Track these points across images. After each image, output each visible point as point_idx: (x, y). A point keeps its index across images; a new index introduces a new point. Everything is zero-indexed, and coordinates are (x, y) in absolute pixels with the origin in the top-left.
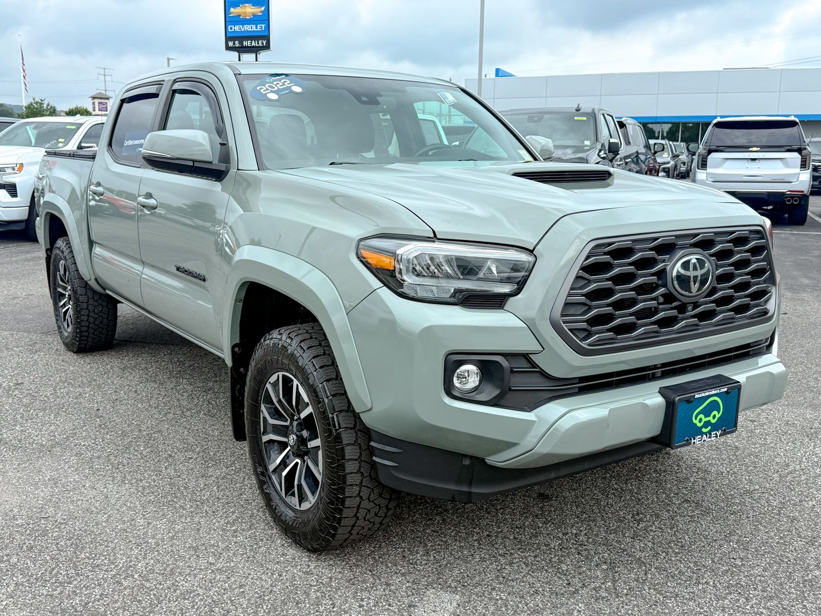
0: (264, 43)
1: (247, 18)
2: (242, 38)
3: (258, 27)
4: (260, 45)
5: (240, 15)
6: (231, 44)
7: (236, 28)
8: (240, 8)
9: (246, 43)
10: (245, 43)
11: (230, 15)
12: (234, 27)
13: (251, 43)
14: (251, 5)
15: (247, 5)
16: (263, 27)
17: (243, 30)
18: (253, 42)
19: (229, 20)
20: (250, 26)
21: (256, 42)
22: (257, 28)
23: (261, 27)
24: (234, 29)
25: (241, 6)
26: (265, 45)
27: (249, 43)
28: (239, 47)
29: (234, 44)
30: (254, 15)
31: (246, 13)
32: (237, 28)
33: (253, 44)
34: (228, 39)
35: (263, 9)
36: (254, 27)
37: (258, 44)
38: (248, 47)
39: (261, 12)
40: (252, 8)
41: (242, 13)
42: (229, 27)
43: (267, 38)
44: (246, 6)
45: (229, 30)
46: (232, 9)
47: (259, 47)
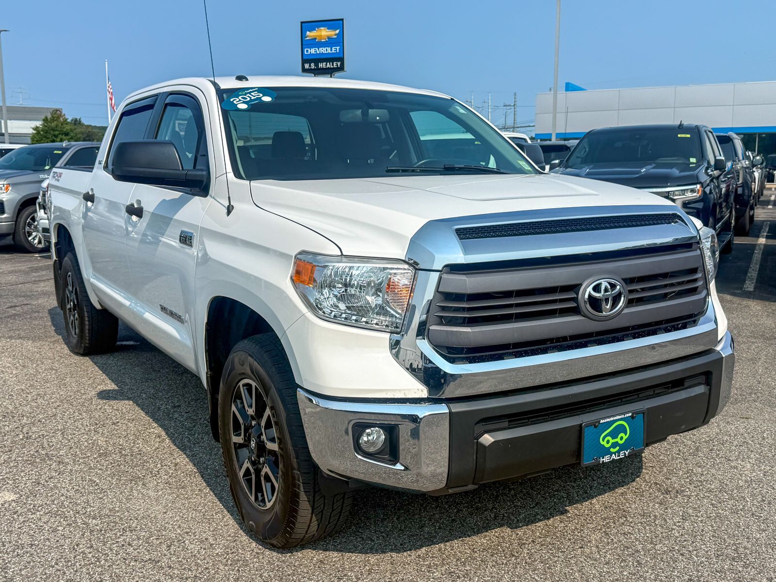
0: (339, 65)
1: (323, 41)
2: (317, 60)
3: (333, 50)
4: (335, 66)
5: (316, 39)
6: (307, 66)
7: (311, 51)
8: (315, 31)
9: (322, 65)
10: (320, 65)
11: (306, 39)
12: (310, 50)
13: (326, 64)
14: (326, 28)
15: (322, 28)
16: (338, 50)
17: (318, 52)
18: (328, 63)
19: (305, 43)
20: (326, 48)
21: (331, 63)
22: (331, 50)
23: (335, 50)
24: (310, 52)
25: (316, 29)
26: (339, 66)
27: (324, 65)
28: (314, 69)
29: (310, 66)
30: (329, 38)
31: (321, 36)
32: (313, 51)
33: (328, 66)
34: (304, 61)
35: (337, 31)
36: (329, 49)
37: (333, 65)
38: (323, 69)
39: (336, 35)
40: (327, 32)
41: (317, 36)
42: (305, 50)
43: (341, 60)
44: (321, 30)
45: (306, 53)
46: (308, 33)
47: (334, 68)
